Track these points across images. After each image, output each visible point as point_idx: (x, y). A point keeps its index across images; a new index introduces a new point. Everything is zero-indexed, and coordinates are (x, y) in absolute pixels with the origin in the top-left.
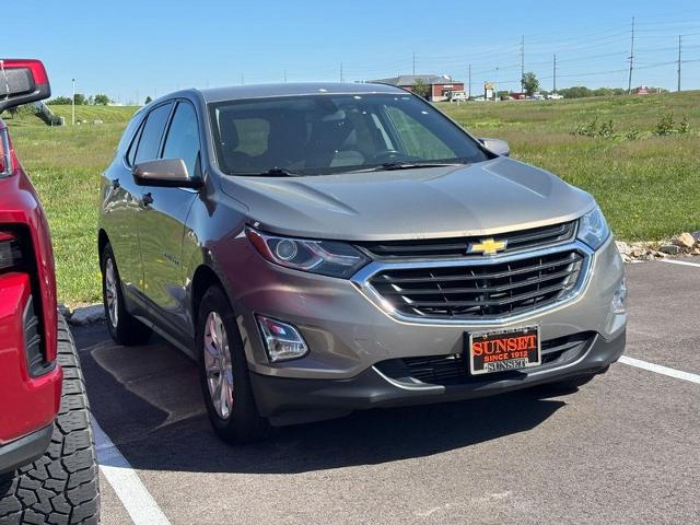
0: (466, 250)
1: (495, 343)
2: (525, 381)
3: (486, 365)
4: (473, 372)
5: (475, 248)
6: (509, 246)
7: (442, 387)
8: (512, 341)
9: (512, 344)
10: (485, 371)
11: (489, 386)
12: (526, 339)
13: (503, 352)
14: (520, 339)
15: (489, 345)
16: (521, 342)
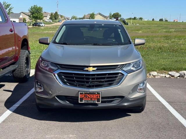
0: (84, 69)
1: (87, 95)
2: (97, 107)
3: (83, 101)
4: (79, 102)
5: (86, 69)
6: (97, 69)
7: (73, 105)
8: (92, 95)
9: (92, 96)
10: (83, 102)
11: (86, 106)
12: (97, 95)
13: (89, 98)
14: (94, 95)
15: (85, 96)
16: (95, 96)
